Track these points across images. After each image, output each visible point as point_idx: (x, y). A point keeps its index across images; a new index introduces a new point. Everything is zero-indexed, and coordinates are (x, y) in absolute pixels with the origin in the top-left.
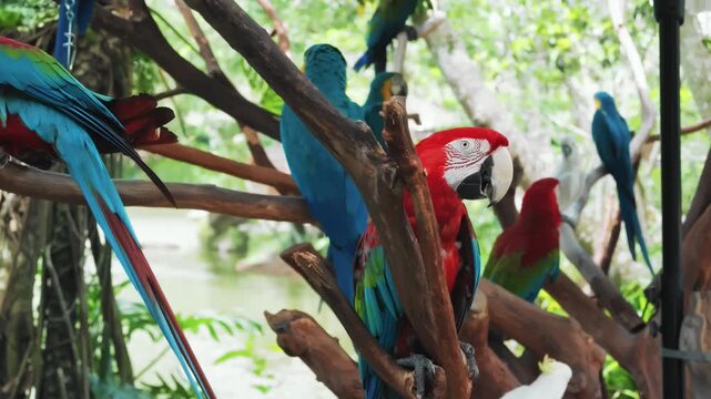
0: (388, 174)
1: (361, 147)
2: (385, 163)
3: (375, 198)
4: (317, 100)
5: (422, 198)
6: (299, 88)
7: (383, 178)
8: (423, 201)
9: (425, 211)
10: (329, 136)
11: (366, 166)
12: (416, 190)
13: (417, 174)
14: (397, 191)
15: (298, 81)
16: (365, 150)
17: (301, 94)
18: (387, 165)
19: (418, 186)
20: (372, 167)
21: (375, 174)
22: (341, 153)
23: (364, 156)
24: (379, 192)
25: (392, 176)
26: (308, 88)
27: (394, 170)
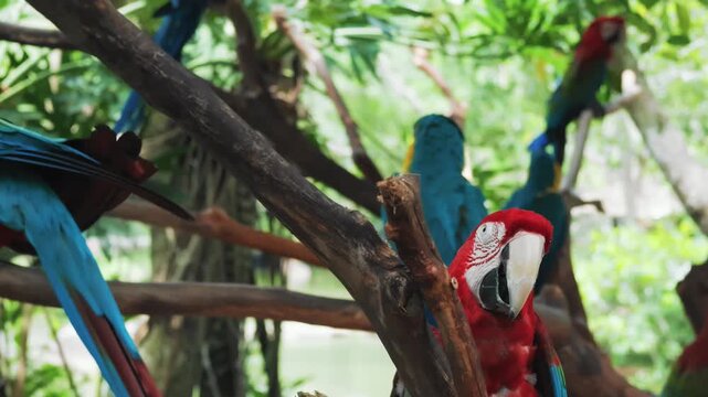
0: (395, 285)
1: (356, 246)
2: (392, 270)
3: (382, 320)
4: (286, 180)
5: (451, 320)
6: (256, 162)
7: (388, 292)
8: (452, 325)
9: (456, 339)
10: (309, 232)
11: (365, 275)
12: (439, 310)
13: (439, 286)
14: (412, 311)
15: (253, 152)
16: (361, 251)
17: (259, 171)
18: (394, 274)
19: (442, 304)
20: (374, 276)
21: (378, 287)
22: (328, 255)
23: (361, 259)
24: (384, 311)
25: (401, 289)
26: (270, 162)
27: (404, 282)
